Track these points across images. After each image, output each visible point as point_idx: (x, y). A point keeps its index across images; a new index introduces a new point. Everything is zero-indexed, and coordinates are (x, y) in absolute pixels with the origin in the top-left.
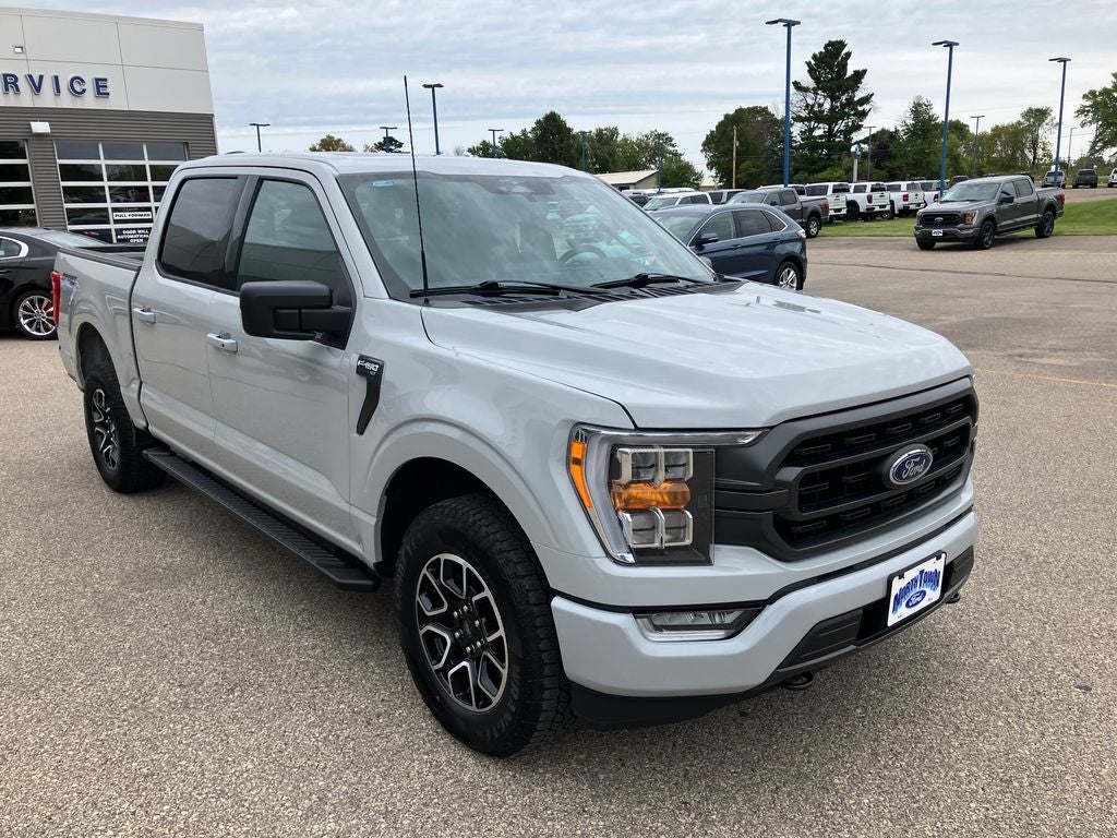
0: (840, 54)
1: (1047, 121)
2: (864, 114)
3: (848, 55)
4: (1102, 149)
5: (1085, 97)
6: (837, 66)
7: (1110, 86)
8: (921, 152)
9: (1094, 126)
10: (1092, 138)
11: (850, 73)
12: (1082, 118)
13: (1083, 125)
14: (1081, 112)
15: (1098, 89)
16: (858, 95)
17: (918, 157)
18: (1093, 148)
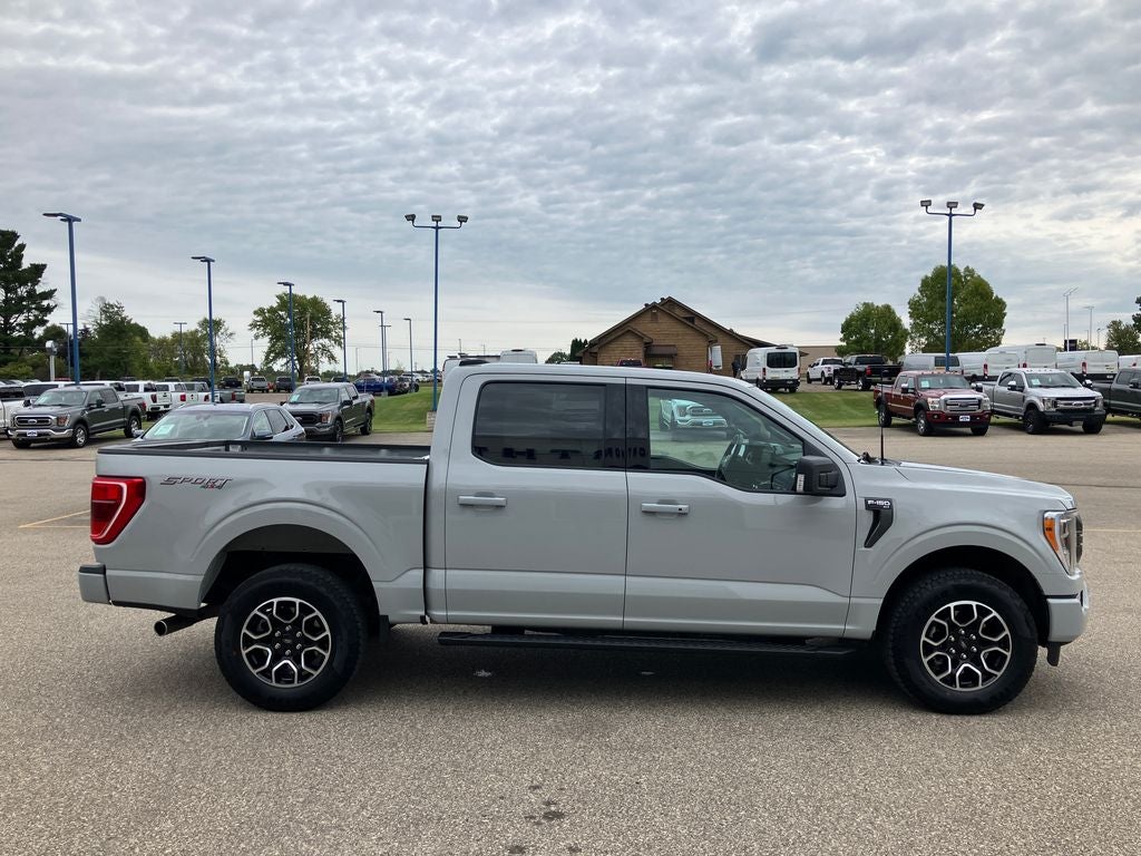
0: (13, 245)
1: (222, 331)
2: (49, 310)
3: (22, 247)
4: (275, 359)
5: (255, 313)
6: (10, 256)
7: (275, 305)
8: (118, 352)
9: (267, 339)
10: (266, 350)
11: (26, 264)
12: (255, 331)
13: (257, 337)
14: (254, 325)
15: (266, 307)
16: (39, 289)
17: (116, 357)
18: (267, 358)
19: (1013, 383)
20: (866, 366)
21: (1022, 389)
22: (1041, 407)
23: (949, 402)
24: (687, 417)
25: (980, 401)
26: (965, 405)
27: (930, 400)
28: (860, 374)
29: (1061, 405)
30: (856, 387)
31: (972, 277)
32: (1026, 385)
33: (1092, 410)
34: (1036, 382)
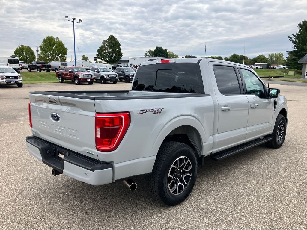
19: (96, 70)
20: (41, 65)
21: (99, 72)
22: (105, 77)
23: (84, 75)
24: (4, 80)
25: (92, 75)
26: (88, 76)
27: (79, 75)
28: (38, 67)
29: (110, 76)
30: (37, 71)
31: (58, 40)
32: (100, 71)
33: (116, 78)
34: (102, 70)
